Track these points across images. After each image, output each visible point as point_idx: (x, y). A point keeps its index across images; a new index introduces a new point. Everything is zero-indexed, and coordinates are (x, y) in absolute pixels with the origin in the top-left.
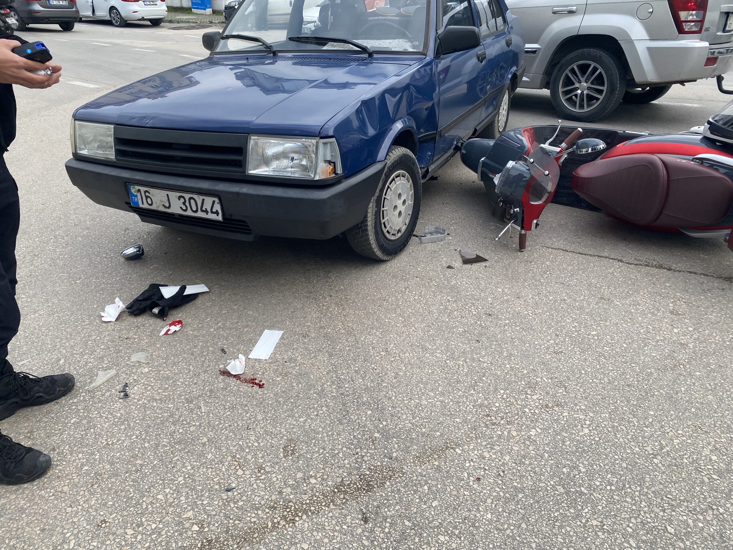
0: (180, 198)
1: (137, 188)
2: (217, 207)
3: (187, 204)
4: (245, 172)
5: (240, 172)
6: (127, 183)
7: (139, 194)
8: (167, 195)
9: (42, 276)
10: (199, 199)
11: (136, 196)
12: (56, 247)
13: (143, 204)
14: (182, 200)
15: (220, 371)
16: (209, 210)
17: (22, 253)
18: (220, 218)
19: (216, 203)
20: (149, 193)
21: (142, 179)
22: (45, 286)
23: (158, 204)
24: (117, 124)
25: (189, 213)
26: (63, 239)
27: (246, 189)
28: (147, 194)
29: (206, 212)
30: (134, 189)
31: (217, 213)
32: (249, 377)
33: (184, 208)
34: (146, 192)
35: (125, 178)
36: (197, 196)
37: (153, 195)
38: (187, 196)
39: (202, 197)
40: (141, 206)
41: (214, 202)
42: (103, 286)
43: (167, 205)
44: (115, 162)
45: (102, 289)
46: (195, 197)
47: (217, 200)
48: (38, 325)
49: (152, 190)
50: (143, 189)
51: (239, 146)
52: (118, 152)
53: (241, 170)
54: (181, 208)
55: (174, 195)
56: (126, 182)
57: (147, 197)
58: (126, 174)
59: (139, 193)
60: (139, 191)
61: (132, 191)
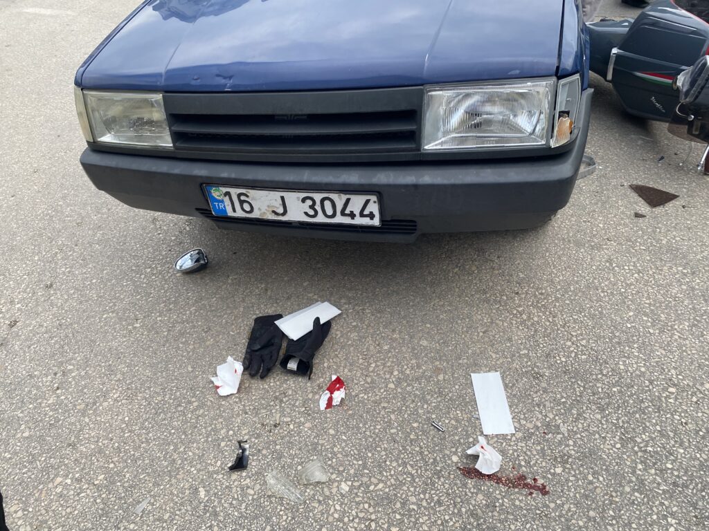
0: (304, 200)
1: (224, 190)
2: (374, 208)
3: (318, 207)
4: (419, 150)
5: (411, 150)
6: (204, 185)
7: (227, 199)
8: (283, 198)
9: (79, 323)
10: (339, 200)
11: (222, 201)
12: (71, 267)
13: (234, 210)
14: (309, 202)
15: (460, 469)
16: (357, 212)
17: (28, 286)
18: (376, 222)
19: (371, 202)
20: (247, 196)
21: (233, 176)
22: (94, 342)
23: (263, 210)
24: (166, 92)
25: (321, 219)
26: (74, 252)
27: (428, 177)
28: (243, 198)
29: (352, 215)
30: (217, 193)
31: (371, 216)
32: (513, 475)
33: (312, 212)
34: (239, 195)
35: (201, 177)
36: (337, 195)
37: (253, 199)
38: (318, 197)
39: (344, 197)
40: (230, 213)
41: (367, 202)
42: (178, 327)
43: (281, 210)
44: (174, 152)
45: (182, 334)
46: (334, 196)
47: (373, 198)
48: (123, 421)
49: (252, 193)
50: (234, 192)
51: (409, 108)
52: (177, 136)
53: (413, 146)
54: (306, 213)
55: (293, 198)
56: (201, 184)
57: (242, 202)
58: (201, 171)
59: (227, 197)
60: (228, 194)
61: (214, 195)
